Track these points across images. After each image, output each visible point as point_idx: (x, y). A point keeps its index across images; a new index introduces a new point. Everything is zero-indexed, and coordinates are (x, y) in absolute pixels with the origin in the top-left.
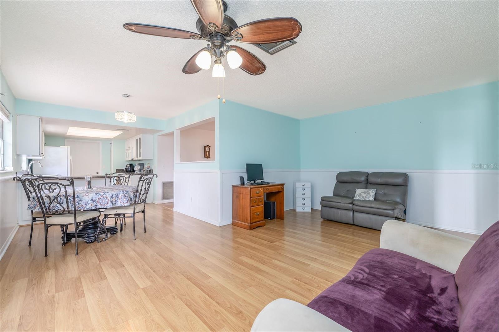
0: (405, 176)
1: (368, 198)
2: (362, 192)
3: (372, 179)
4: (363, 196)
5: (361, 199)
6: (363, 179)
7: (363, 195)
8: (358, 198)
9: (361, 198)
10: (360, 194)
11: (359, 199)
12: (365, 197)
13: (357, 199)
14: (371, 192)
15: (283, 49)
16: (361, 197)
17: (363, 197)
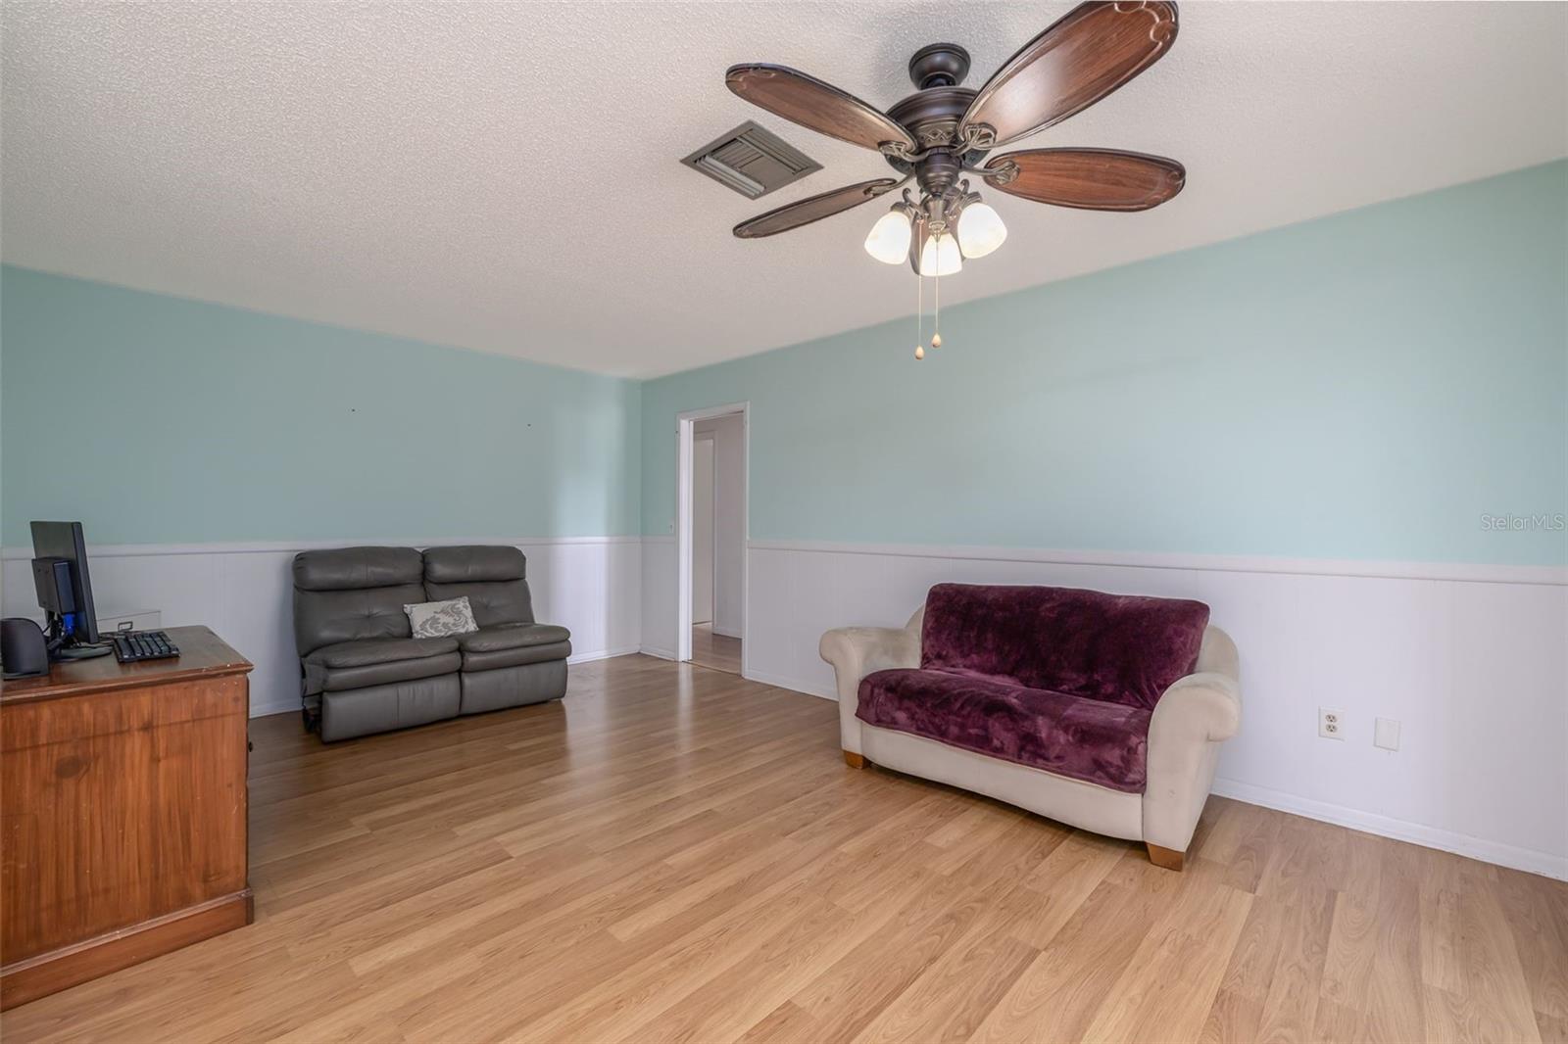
0: (514, 555)
1: (464, 627)
2: (435, 612)
3: (440, 570)
4: (444, 623)
5: (443, 634)
6: (411, 569)
7: (444, 619)
8: (433, 631)
9: (440, 631)
10: (434, 621)
11: (436, 634)
12: (454, 624)
13: (428, 635)
14: (462, 608)
15: (721, 181)
16: (440, 627)
17: (445, 625)
